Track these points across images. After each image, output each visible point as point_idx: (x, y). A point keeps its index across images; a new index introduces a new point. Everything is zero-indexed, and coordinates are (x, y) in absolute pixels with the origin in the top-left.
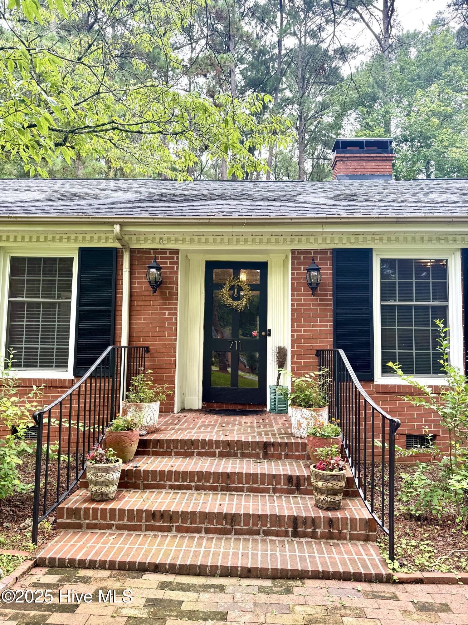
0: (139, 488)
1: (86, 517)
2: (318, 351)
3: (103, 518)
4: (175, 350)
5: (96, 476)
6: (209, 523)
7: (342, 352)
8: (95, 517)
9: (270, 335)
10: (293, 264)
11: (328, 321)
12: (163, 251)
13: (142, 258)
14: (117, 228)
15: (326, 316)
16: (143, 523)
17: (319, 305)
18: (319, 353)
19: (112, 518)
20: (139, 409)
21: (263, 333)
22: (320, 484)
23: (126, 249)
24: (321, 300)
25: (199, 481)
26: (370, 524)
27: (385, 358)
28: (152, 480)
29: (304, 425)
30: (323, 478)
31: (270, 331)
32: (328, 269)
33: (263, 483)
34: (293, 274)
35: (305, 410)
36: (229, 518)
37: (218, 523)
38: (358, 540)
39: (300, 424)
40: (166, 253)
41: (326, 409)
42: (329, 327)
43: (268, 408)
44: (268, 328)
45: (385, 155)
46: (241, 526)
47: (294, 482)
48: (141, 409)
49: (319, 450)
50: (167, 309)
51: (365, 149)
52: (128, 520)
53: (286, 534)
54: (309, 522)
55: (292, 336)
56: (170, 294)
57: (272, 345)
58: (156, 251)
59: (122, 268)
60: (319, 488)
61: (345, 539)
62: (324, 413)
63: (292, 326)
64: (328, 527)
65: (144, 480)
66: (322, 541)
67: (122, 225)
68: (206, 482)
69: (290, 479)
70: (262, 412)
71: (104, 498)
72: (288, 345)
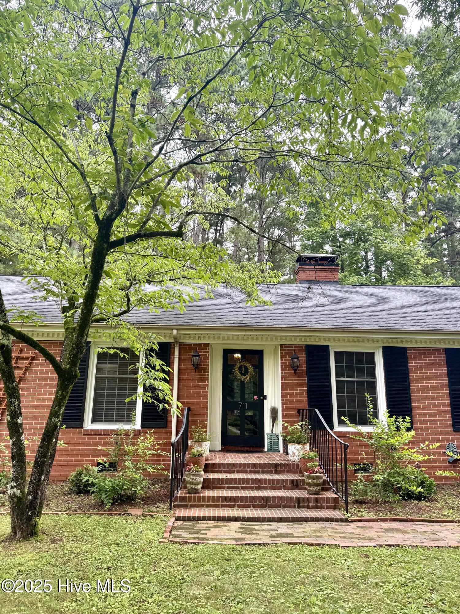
0: (210, 489)
1: (190, 501)
2: (299, 410)
3: (199, 501)
4: (207, 409)
5: (193, 479)
6: (255, 502)
7: (317, 411)
8: (194, 501)
9: (266, 399)
10: (281, 353)
11: (304, 390)
12: (200, 345)
13: (186, 348)
14: (175, 332)
15: (303, 387)
16: (220, 503)
17: (298, 380)
18: (299, 411)
19: (204, 501)
20: (200, 445)
21: (262, 398)
22: (310, 481)
23: (177, 343)
24: (299, 377)
25: (243, 484)
26: (336, 500)
27: (340, 414)
28: (217, 484)
29: (297, 454)
30: (312, 478)
31: (266, 396)
32: (303, 357)
33: (278, 484)
34: (281, 360)
35: (297, 445)
36: (265, 499)
37: (259, 502)
38: (331, 508)
39: (294, 454)
40: (201, 345)
41: (308, 444)
42: (305, 395)
43: (266, 449)
44: (265, 394)
45: (333, 267)
46: (271, 503)
47: (295, 483)
48: (201, 445)
49: (308, 464)
50: (202, 382)
51: (319, 262)
52: (212, 502)
53: (294, 507)
54: (306, 500)
55: (282, 400)
56: (204, 372)
57: (268, 405)
58: (195, 344)
59: (174, 355)
60: (310, 483)
61: (324, 508)
62: (307, 447)
63: (282, 393)
64: (315, 502)
65: (213, 484)
66: (313, 510)
67: (177, 329)
68: (247, 484)
69: (292, 481)
70: (262, 451)
71: (196, 491)
72: (279, 406)
